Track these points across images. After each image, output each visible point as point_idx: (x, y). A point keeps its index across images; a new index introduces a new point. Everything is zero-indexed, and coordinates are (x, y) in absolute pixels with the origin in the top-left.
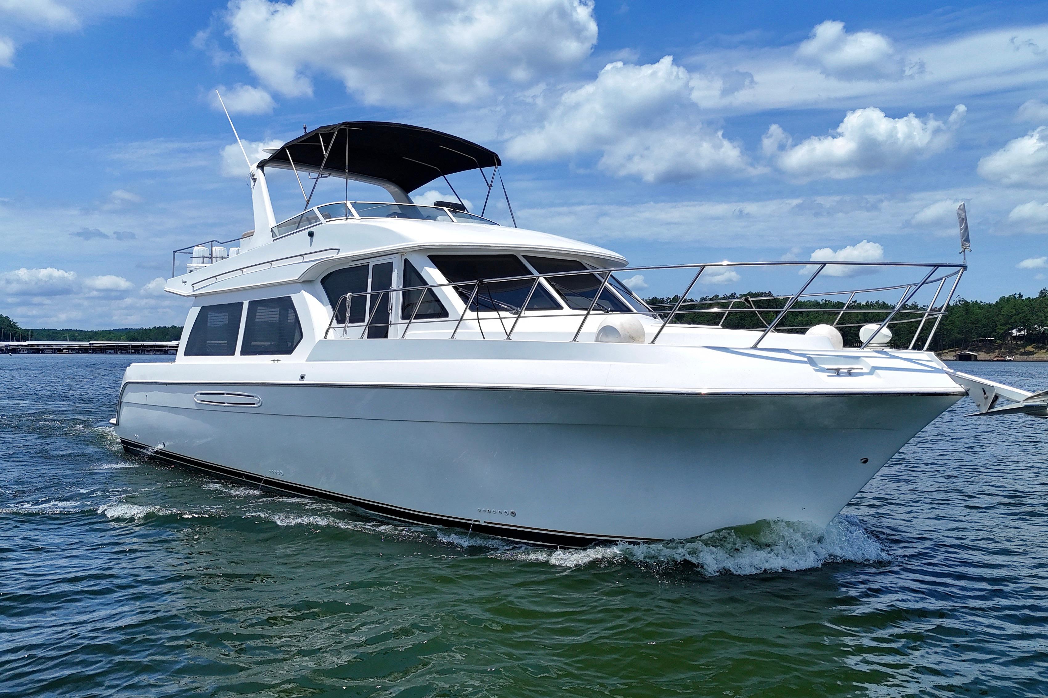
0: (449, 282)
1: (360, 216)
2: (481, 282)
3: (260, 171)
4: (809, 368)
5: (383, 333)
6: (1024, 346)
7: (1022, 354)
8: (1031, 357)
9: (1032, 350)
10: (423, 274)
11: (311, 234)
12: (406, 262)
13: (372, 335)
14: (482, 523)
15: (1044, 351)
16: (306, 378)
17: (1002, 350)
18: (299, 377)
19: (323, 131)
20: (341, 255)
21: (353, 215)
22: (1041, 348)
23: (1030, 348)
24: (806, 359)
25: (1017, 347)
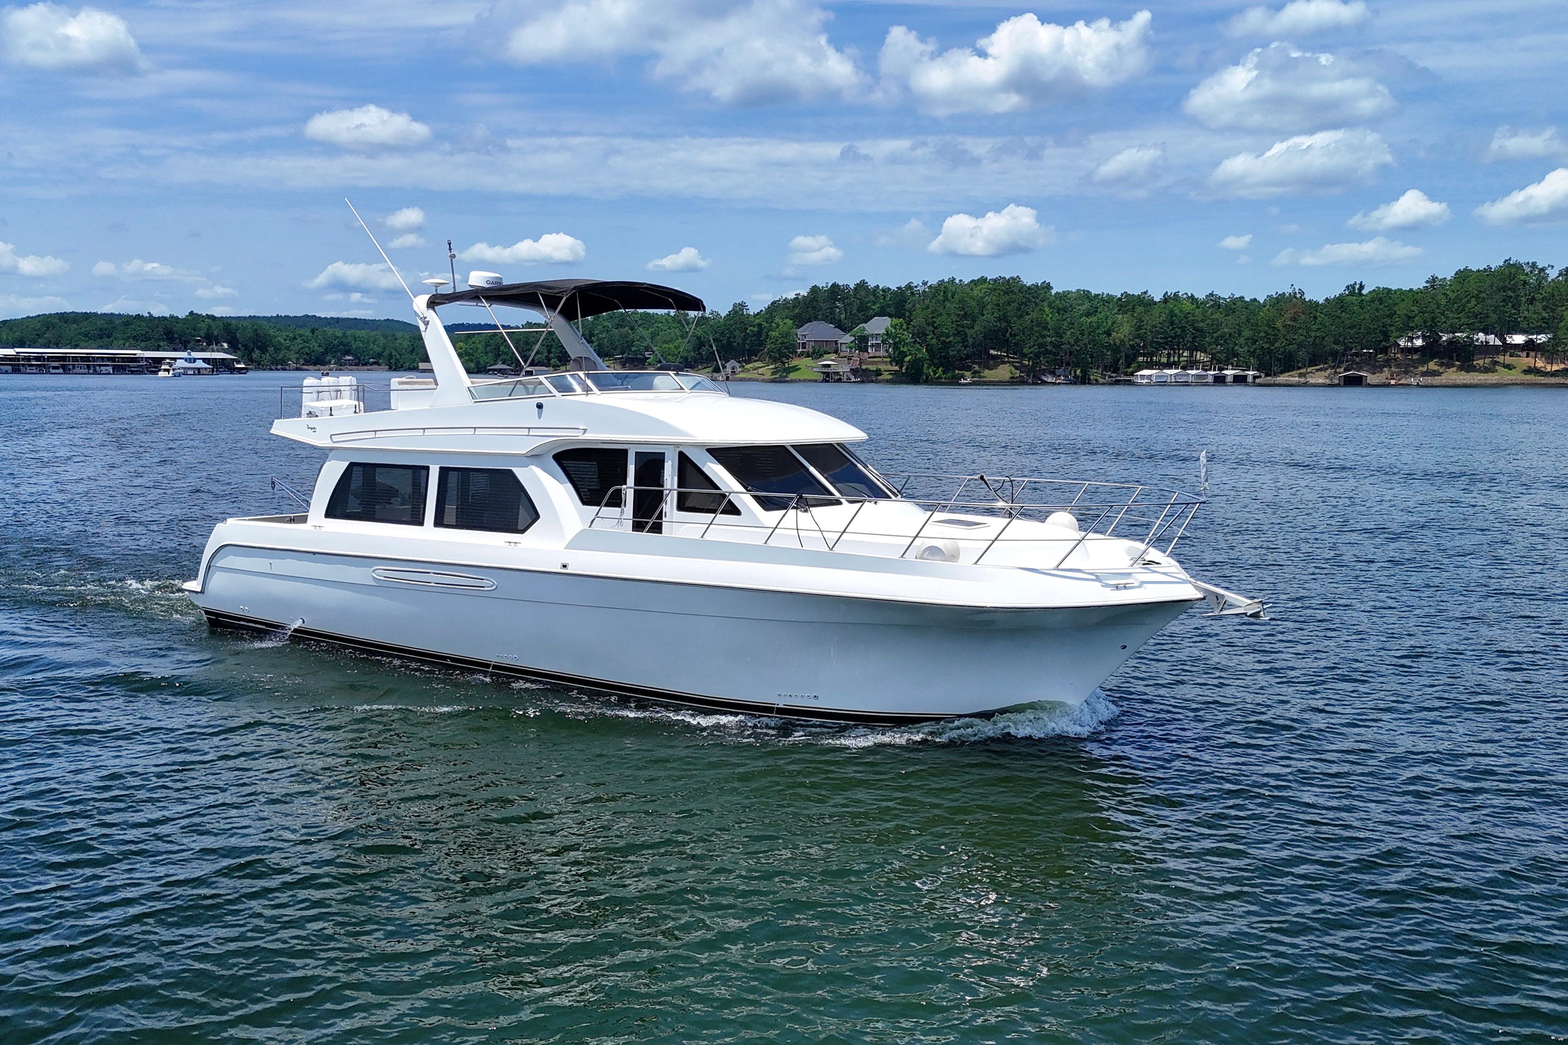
0: (746, 488)
1: (600, 390)
2: (801, 497)
3: (431, 311)
4: (1097, 584)
5: (657, 528)
6: (1423, 361)
7: (1424, 374)
8: (1437, 380)
9: (1436, 368)
10: (704, 469)
11: (540, 406)
12: (682, 455)
13: (638, 527)
14: (781, 706)
15: (1454, 369)
16: (569, 567)
17: (1393, 369)
18: (560, 565)
19: (544, 291)
20: (589, 436)
21: (591, 390)
22: (1449, 366)
23: (1432, 365)
24: (1094, 577)
25: (1415, 364)
